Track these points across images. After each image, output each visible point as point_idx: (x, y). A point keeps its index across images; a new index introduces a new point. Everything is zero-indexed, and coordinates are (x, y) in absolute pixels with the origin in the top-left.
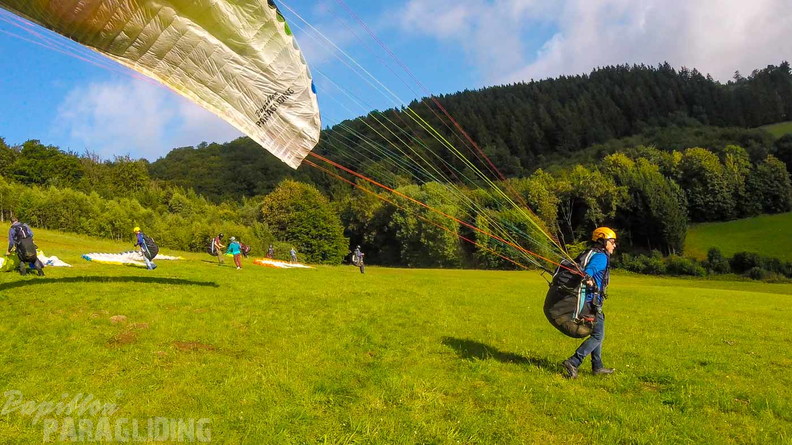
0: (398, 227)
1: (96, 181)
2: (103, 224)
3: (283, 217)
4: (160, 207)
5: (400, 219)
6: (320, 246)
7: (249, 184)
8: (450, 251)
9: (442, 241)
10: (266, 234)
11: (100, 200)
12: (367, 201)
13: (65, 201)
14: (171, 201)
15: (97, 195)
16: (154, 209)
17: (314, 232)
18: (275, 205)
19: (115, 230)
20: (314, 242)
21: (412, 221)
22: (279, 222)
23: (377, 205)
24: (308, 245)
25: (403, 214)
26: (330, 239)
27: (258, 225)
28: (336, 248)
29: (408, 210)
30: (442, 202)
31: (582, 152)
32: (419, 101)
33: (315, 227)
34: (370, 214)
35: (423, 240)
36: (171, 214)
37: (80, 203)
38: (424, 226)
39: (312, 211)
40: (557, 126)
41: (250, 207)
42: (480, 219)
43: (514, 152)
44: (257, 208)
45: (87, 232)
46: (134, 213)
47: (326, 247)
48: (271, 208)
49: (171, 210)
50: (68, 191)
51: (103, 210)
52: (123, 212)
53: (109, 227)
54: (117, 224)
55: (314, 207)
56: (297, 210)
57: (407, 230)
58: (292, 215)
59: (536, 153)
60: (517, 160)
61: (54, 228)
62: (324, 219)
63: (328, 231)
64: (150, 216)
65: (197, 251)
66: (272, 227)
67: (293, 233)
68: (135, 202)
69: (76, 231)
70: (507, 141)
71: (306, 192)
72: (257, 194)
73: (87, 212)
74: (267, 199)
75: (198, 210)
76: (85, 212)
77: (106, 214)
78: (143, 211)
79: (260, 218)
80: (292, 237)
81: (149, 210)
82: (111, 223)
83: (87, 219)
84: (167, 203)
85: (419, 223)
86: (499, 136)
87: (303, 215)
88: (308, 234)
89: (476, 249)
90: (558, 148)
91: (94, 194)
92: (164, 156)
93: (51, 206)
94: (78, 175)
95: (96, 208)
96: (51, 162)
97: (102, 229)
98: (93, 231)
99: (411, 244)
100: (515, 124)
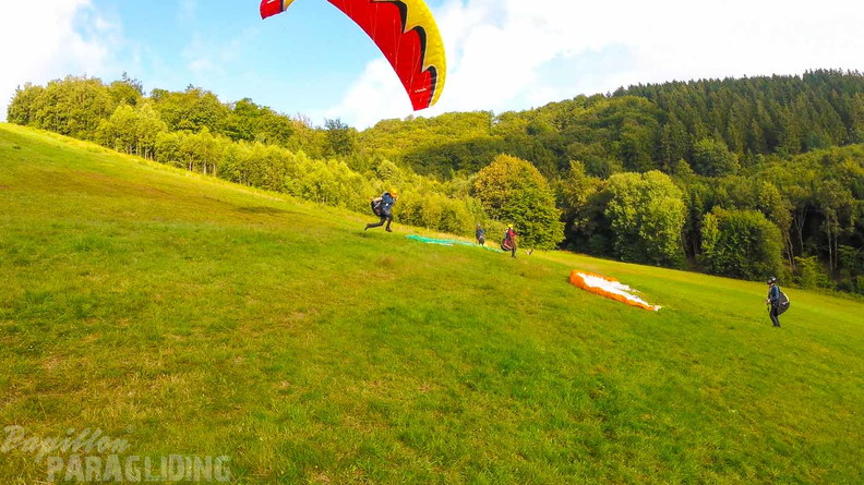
0: (614, 216)
1: (305, 142)
2: (309, 186)
3: (497, 193)
4: (368, 173)
5: (618, 208)
6: (535, 229)
7: (454, 158)
8: (671, 249)
9: (664, 237)
10: (479, 211)
11: (307, 160)
12: (580, 185)
13: (270, 158)
14: (379, 168)
15: (305, 155)
16: (362, 173)
17: (529, 213)
18: (491, 180)
19: (320, 192)
20: (528, 224)
21: (631, 211)
22: (493, 199)
23: (593, 190)
24: (523, 226)
25: (620, 202)
26: (546, 223)
27: (470, 200)
28: (552, 233)
29: (628, 199)
30: (666, 194)
31: (803, 155)
32: (626, 88)
33: (531, 208)
34: (583, 199)
35: (641, 233)
36: (379, 181)
37: (285, 160)
38: (644, 218)
39: (530, 190)
40: (778, 125)
41: (461, 181)
42: (708, 217)
43: (732, 148)
44: (469, 181)
45: (291, 192)
46: (342, 177)
47: (541, 231)
48: (485, 183)
49: (379, 176)
50: (274, 148)
51: (309, 170)
52: (330, 174)
53: (314, 189)
54: (323, 187)
55: (532, 185)
56: (514, 188)
57: (625, 220)
58: (508, 193)
59: (755, 152)
60: (736, 157)
61: (257, 186)
62: (542, 200)
63: (545, 213)
64: (358, 180)
65: (407, 223)
66: (485, 203)
67: (508, 212)
68: (344, 164)
69: (280, 191)
70: (725, 135)
71: (524, 169)
72: (462, 168)
73: (292, 171)
74: (482, 174)
75: (406, 179)
76: (289, 170)
77: (312, 175)
78: (351, 174)
79: (473, 192)
80: (506, 216)
81: (357, 174)
82: (317, 184)
83: (292, 178)
84: (375, 169)
85: (639, 215)
86: (716, 130)
87: (520, 194)
88: (523, 215)
89: (700, 251)
90: (777, 148)
91: (301, 152)
92: (372, 126)
93: (256, 162)
94: (286, 135)
95: (302, 167)
96: (261, 120)
97: (307, 190)
98: (297, 191)
99: (627, 235)
100: (733, 119)
